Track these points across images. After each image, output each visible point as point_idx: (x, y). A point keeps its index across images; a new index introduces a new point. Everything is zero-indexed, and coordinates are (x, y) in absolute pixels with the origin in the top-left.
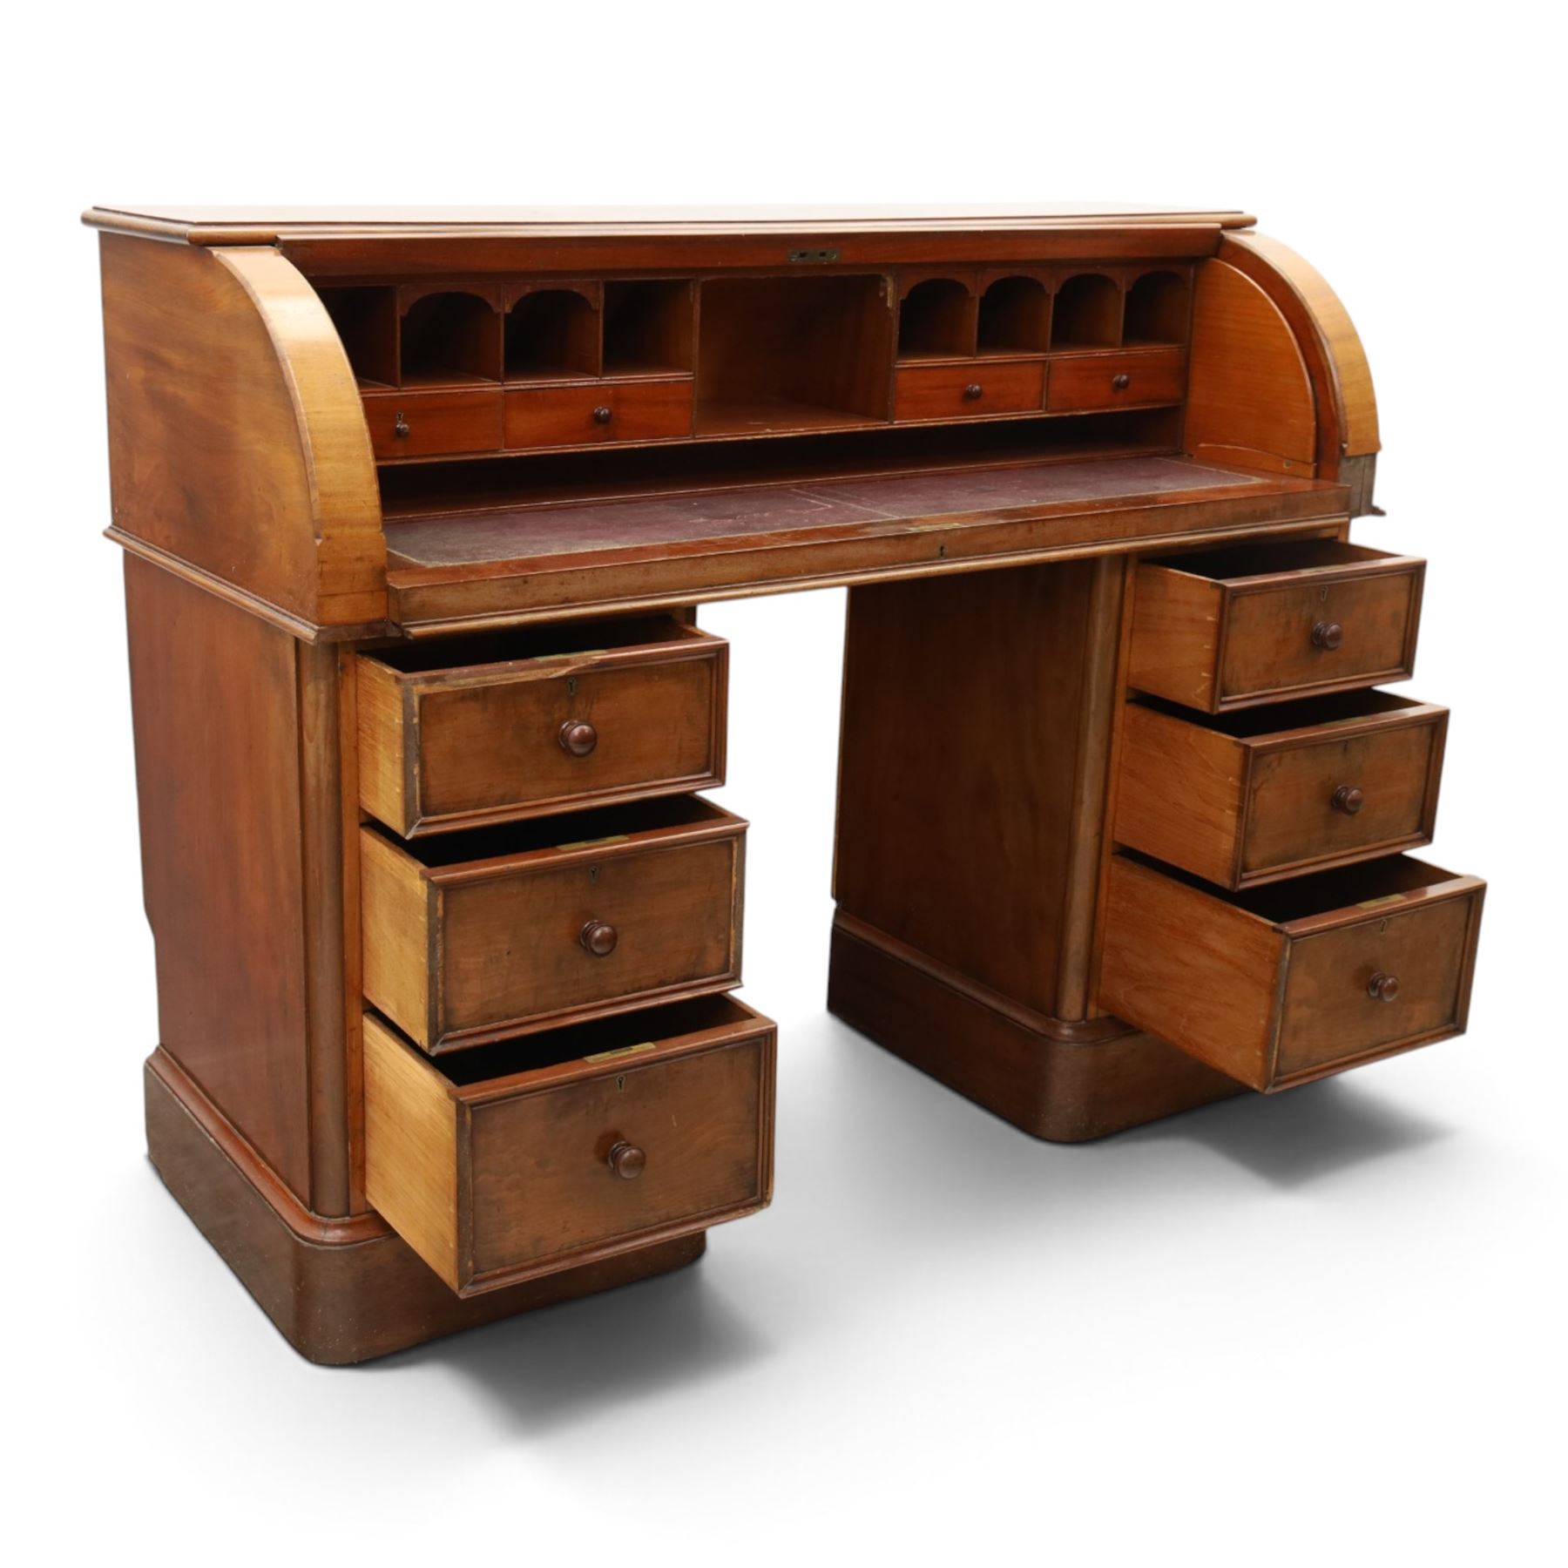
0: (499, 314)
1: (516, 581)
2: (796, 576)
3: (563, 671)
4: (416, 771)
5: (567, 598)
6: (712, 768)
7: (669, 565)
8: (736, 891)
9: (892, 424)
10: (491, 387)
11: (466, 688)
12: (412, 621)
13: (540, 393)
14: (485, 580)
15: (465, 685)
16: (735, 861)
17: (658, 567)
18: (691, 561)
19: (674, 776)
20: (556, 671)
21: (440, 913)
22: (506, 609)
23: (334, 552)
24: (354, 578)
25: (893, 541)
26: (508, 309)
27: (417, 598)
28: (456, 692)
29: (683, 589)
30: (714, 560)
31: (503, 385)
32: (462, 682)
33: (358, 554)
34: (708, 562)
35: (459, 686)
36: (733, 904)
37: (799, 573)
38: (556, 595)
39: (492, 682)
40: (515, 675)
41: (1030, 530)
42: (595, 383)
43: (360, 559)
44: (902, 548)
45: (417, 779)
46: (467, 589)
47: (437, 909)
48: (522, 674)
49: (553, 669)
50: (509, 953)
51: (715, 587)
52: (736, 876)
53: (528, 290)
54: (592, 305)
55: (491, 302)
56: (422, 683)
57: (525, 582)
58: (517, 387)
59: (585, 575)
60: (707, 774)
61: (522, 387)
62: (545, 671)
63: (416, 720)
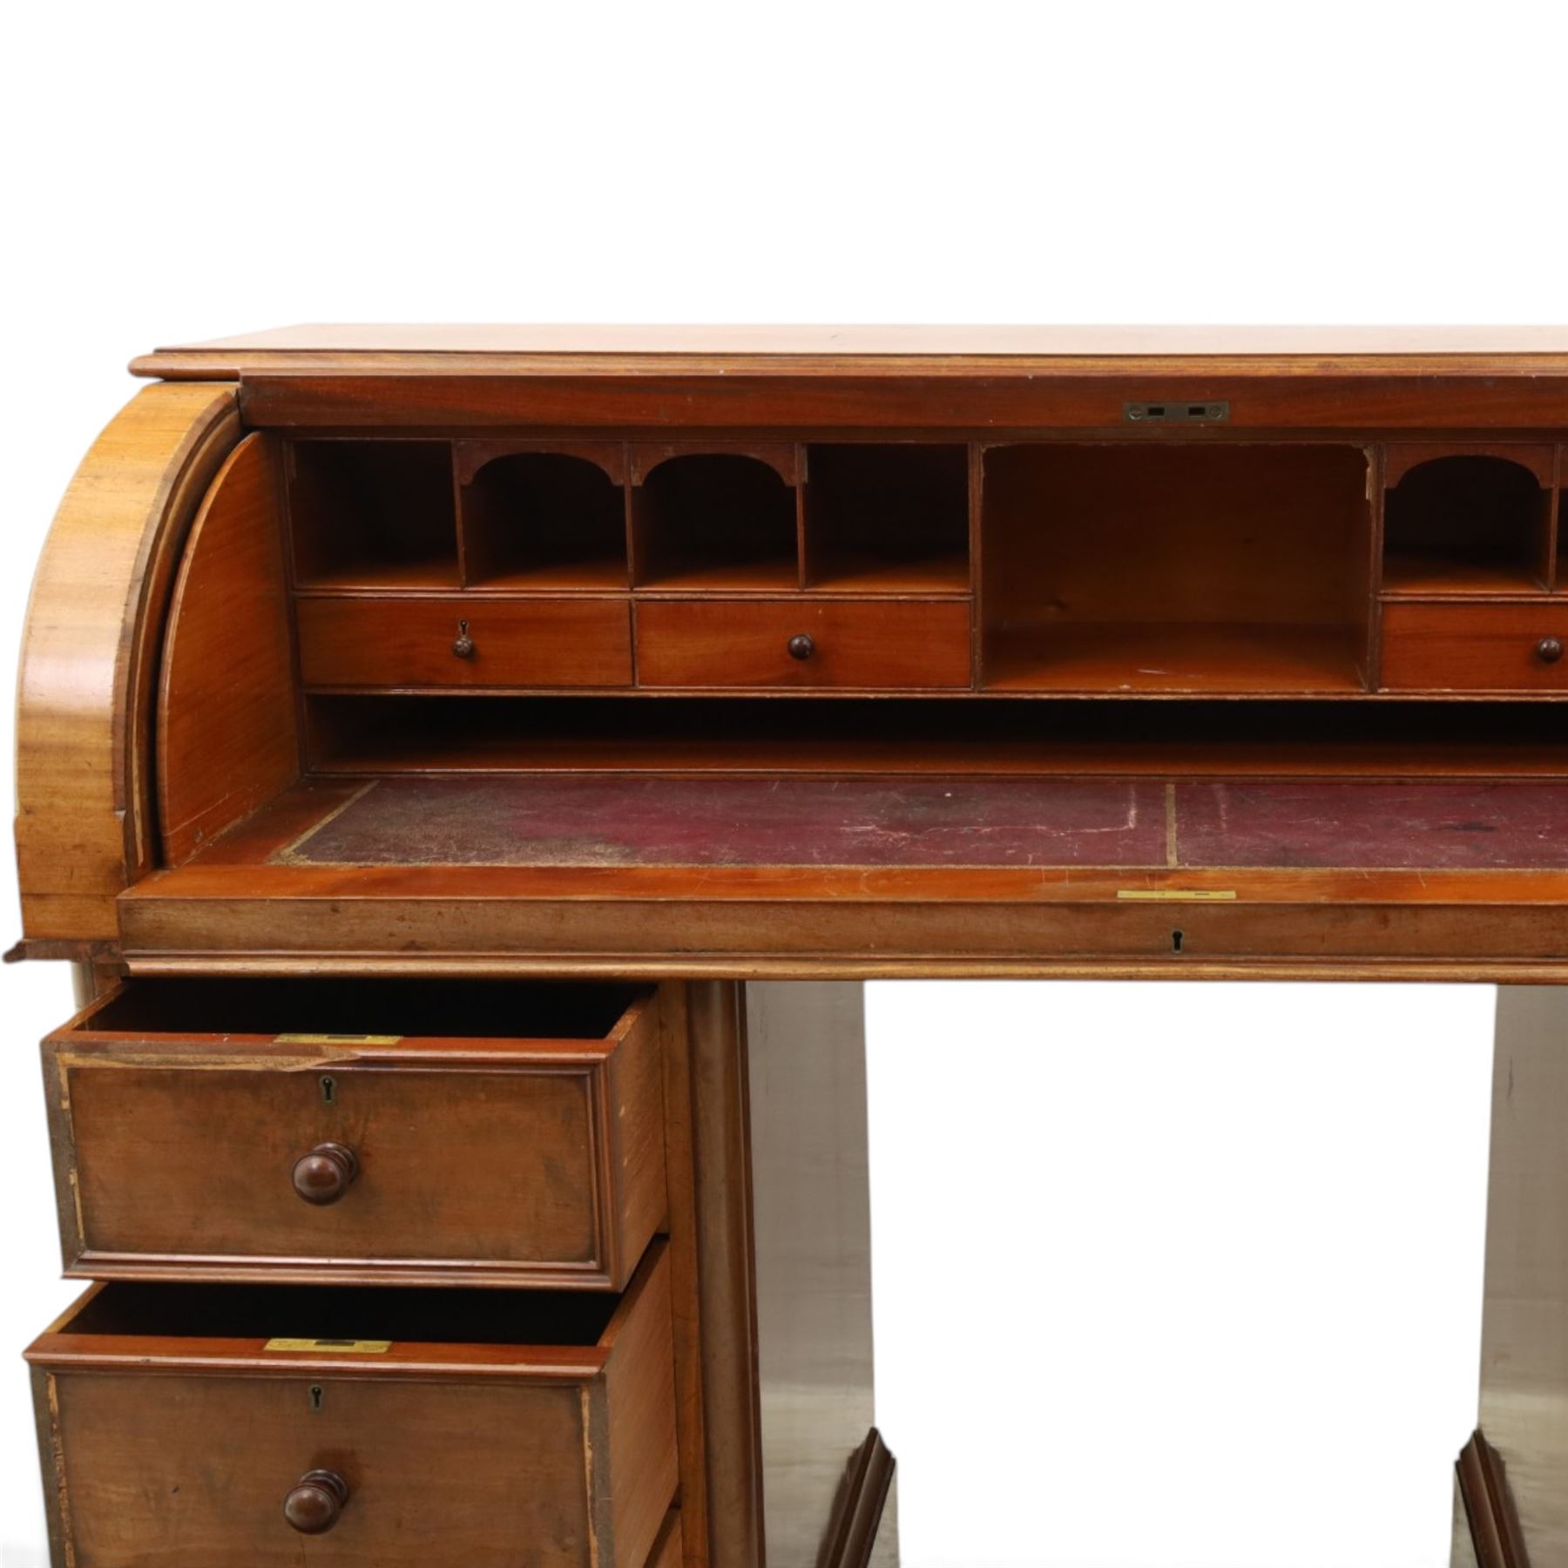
0: (621, 489)
1: (318, 907)
2: (859, 951)
3: (310, 1064)
4: (73, 1179)
5: (413, 942)
6: (598, 1258)
7: (600, 909)
8: (592, 1472)
9: (1373, 692)
10: (611, 594)
11: (145, 1067)
12: (143, 948)
13: (697, 606)
14: (265, 900)
15: (142, 1063)
16: (586, 1424)
17: (581, 910)
18: (647, 907)
19: (527, 1259)
20: (298, 1063)
21: (54, 1406)
22: (304, 947)
23: (38, 832)
24: (72, 873)
25: (1065, 912)
26: (637, 480)
27: (149, 915)
28: (126, 1072)
29: (627, 950)
30: (688, 909)
31: (631, 591)
32: (137, 1057)
33: (77, 841)
34: (675, 911)
35: (133, 1062)
36: (589, 1493)
37: (866, 948)
38: (391, 935)
39: (187, 1063)
40: (226, 1058)
41: (1385, 921)
42: (793, 597)
43: (80, 847)
44: (1083, 927)
45: (77, 1191)
46: (234, 911)
47: (49, 1401)
48: (239, 1058)
49: (293, 1059)
50: (176, 1490)
51: (694, 954)
52: (590, 1448)
53: (670, 453)
54: (785, 479)
55: (608, 468)
56: (70, 1051)
57: (335, 910)
58: (658, 596)
59: (443, 910)
60: (593, 1265)
61: (667, 596)
62: (279, 1058)
63: (66, 1105)
